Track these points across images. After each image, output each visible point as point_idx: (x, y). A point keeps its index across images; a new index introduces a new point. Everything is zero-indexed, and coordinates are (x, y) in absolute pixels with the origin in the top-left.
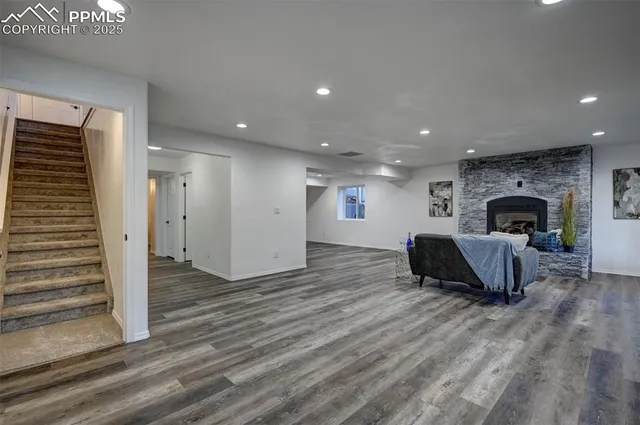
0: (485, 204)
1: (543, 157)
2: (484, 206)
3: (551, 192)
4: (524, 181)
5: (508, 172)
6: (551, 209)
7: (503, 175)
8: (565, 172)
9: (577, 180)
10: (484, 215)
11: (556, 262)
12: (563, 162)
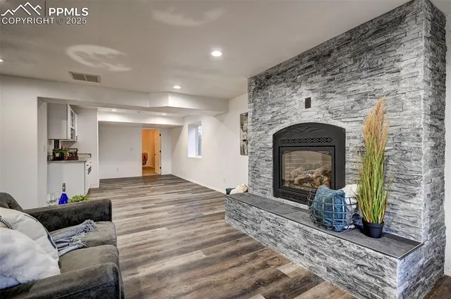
0: (271, 138)
1: (338, 49)
2: (269, 141)
3: (351, 110)
4: (312, 96)
5: (295, 83)
6: (351, 144)
7: (288, 91)
8: (374, 69)
9: (396, 81)
10: (270, 154)
11: (339, 256)
12: (370, 49)
